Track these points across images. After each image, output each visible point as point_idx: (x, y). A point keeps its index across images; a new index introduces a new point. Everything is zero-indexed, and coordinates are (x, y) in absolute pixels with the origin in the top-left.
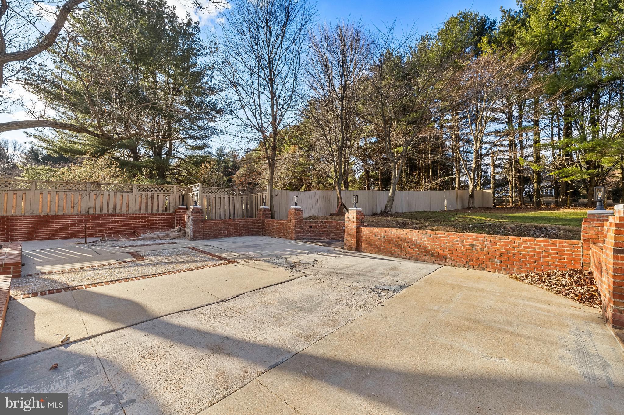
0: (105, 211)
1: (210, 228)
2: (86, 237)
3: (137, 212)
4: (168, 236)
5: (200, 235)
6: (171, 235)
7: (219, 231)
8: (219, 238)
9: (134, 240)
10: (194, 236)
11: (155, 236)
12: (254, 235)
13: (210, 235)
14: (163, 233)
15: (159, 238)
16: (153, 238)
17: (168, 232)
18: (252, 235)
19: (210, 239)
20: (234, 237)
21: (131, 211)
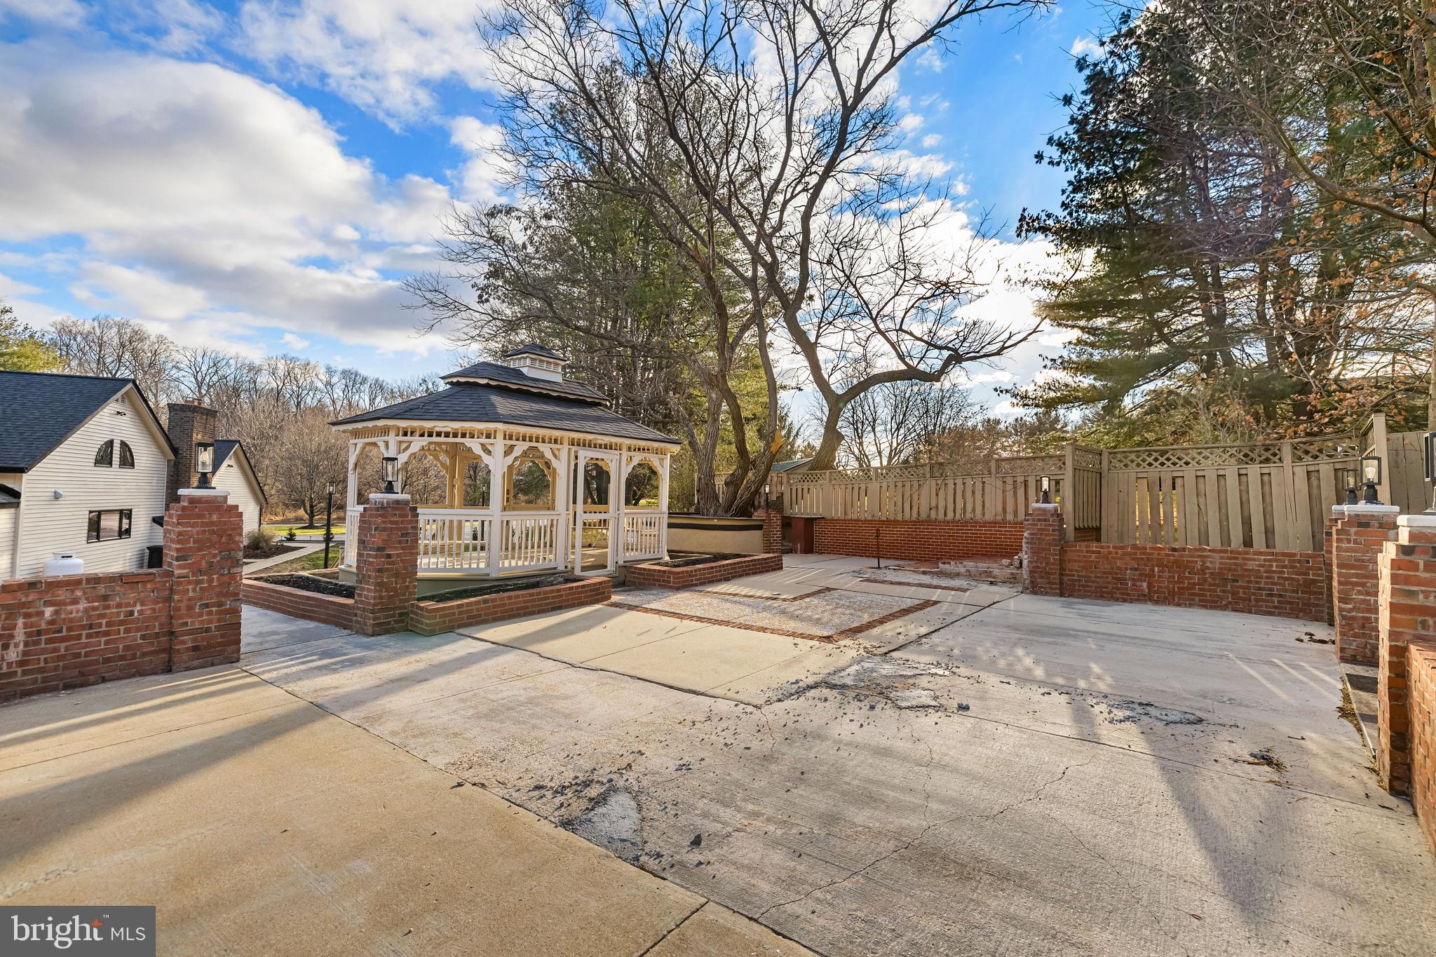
0: (950, 516)
1: (1084, 567)
2: (879, 558)
3: (999, 518)
4: (989, 574)
5: (1049, 583)
6: (996, 572)
7: (1119, 579)
8: (1117, 600)
9: (924, 573)
10: (1032, 582)
11: (962, 570)
12: (1279, 615)
13: (1084, 586)
14: (983, 565)
15: (970, 575)
16: (958, 575)
17: (995, 565)
18: (1271, 614)
19: (1047, 594)
20: (1179, 605)
21: (989, 517)
